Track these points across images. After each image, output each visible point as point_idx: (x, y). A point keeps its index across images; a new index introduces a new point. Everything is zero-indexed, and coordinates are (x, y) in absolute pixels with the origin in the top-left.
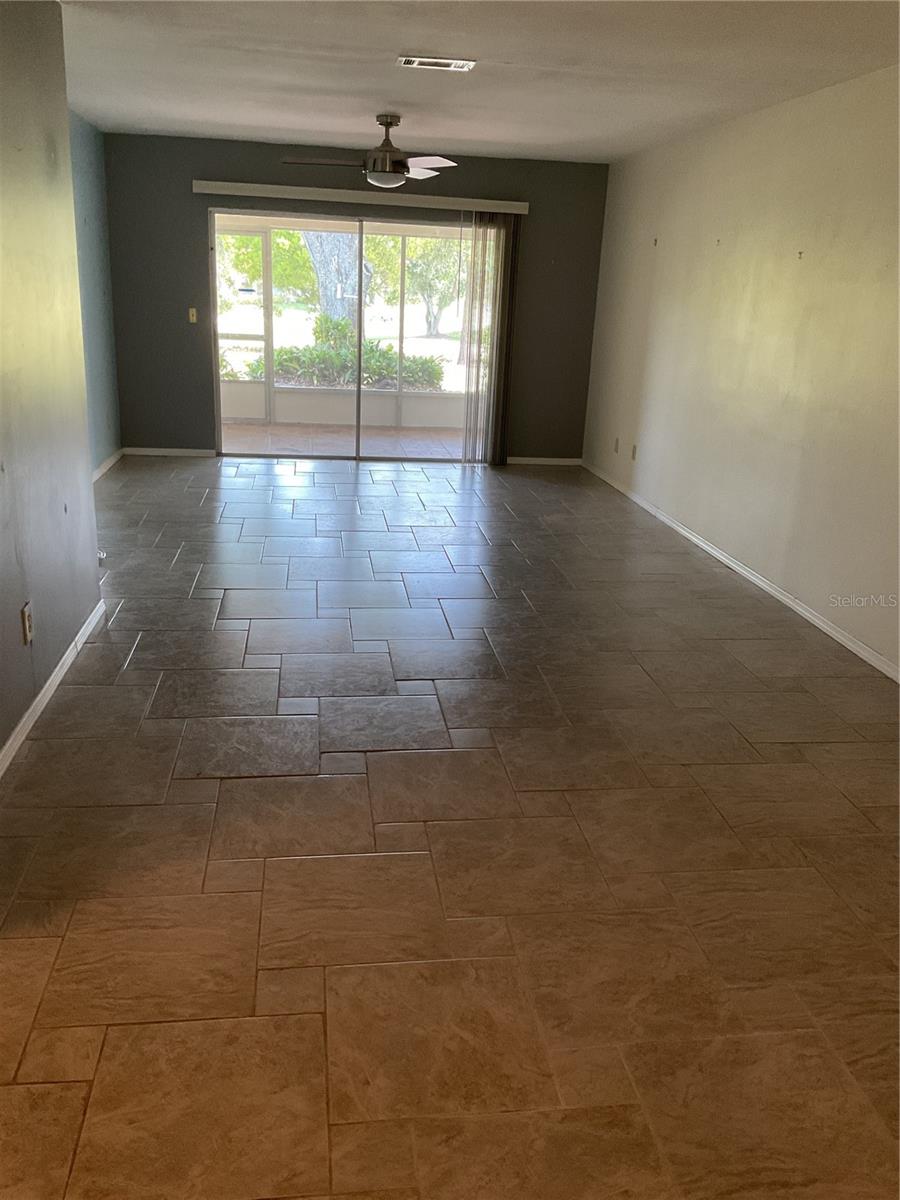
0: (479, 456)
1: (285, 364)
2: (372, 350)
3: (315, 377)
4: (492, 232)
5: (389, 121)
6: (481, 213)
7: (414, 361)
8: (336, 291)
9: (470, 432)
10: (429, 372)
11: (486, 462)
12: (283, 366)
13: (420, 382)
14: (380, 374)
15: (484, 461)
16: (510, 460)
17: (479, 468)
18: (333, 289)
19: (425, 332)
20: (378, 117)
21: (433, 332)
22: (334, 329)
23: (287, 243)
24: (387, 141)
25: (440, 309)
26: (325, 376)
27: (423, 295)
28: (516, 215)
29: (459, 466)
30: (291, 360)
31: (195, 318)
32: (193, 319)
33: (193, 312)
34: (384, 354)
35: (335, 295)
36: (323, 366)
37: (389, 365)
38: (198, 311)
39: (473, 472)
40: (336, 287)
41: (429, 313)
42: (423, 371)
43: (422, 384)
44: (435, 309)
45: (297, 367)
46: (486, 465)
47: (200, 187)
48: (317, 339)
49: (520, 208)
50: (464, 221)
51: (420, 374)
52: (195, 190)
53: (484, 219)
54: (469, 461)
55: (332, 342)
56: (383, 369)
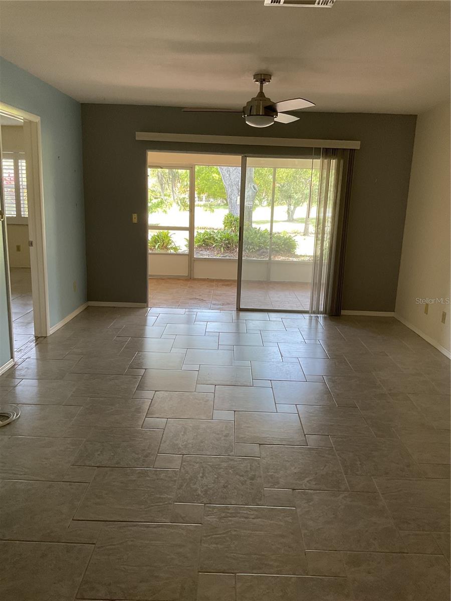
0: (321, 308)
1: (207, 240)
2: (255, 232)
3: (222, 249)
4: (334, 162)
5: (263, 77)
6: (327, 149)
7: (279, 238)
8: (237, 200)
9: (316, 286)
10: (288, 246)
11: (325, 313)
12: (205, 242)
13: (282, 251)
14: (260, 246)
15: (325, 312)
16: (343, 312)
17: (321, 317)
18: (235, 199)
19: (286, 218)
20: (254, 76)
21: (291, 219)
22: (234, 221)
23: (217, 176)
24: (261, 94)
25: (295, 208)
26: (228, 247)
27: (286, 201)
28: (350, 149)
29: (307, 316)
30: (210, 238)
31: (136, 220)
32: (135, 220)
33: (135, 216)
34: (262, 235)
35: (236, 203)
36: (227, 242)
37: (265, 241)
38: (138, 216)
39: (317, 321)
40: (237, 198)
41: (289, 209)
42: (285, 244)
43: (284, 252)
44: (292, 207)
45: (213, 243)
46: (326, 316)
47: (141, 136)
48: (225, 226)
49: (355, 145)
50: (315, 155)
51: (283, 246)
52: (137, 138)
53: (328, 153)
54: (314, 313)
55: (233, 229)
56: (261, 243)
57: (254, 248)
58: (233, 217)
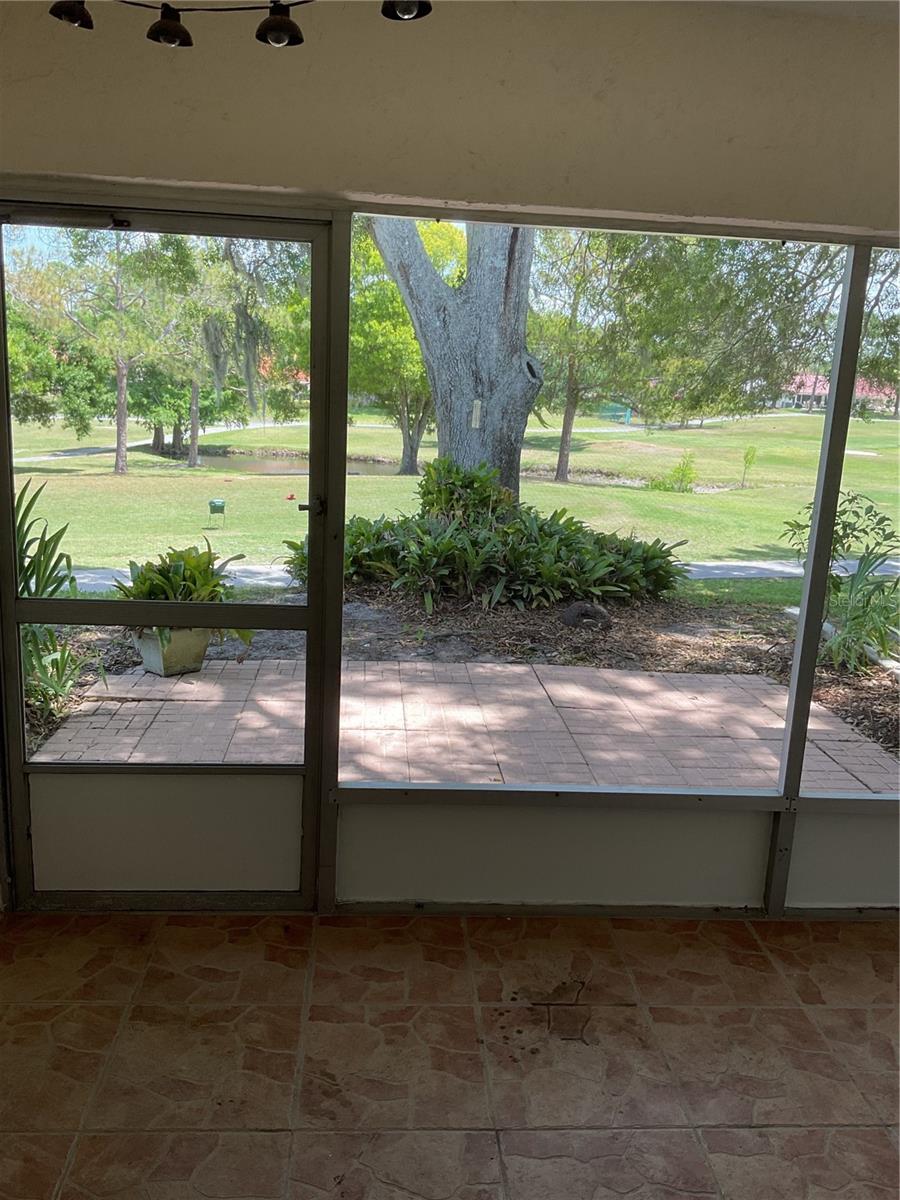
8: (470, 414)
18: (466, 409)
22: (463, 486)
30: (378, 554)
35: (469, 422)
36: (445, 571)
37: (581, 567)
40: (470, 406)
45: (393, 571)
48: (427, 506)
56: (570, 576)
57: (544, 594)
58: (457, 473)
